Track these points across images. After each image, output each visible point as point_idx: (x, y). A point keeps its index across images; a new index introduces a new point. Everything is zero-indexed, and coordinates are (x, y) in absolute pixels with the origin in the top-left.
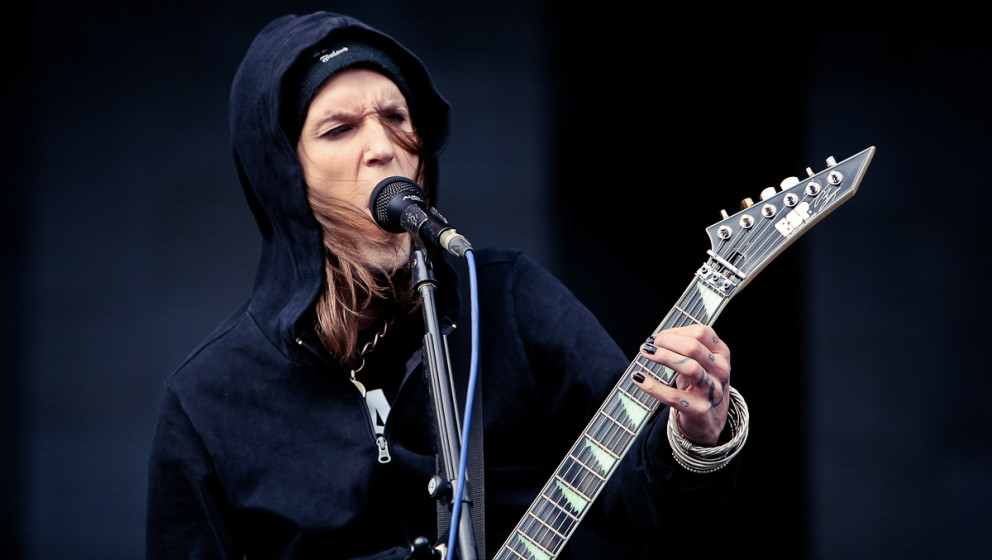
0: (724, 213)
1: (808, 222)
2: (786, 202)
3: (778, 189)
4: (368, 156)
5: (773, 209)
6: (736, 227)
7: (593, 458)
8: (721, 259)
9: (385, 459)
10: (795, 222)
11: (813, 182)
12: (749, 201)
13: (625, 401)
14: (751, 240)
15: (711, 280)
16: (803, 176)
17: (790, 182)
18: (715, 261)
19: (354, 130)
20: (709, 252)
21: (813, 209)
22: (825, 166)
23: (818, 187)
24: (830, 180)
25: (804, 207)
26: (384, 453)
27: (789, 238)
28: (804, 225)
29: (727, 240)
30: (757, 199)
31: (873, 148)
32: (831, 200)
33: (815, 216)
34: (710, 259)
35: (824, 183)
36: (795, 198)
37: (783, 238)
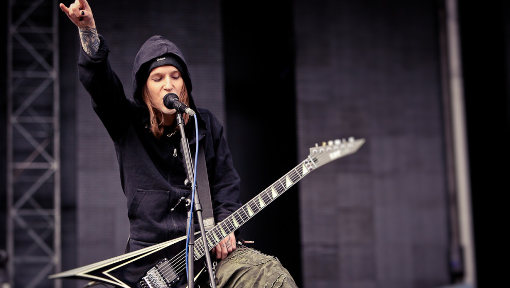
0: (317, 145)
2: (335, 148)
3: (334, 143)
5: (331, 149)
6: (318, 152)
7: (259, 203)
10: (335, 155)
11: (343, 146)
12: (324, 144)
13: (273, 190)
14: (321, 156)
17: (338, 142)
18: (309, 159)
20: (309, 156)
25: (339, 151)
29: (314, 154)
36: (338, 148)
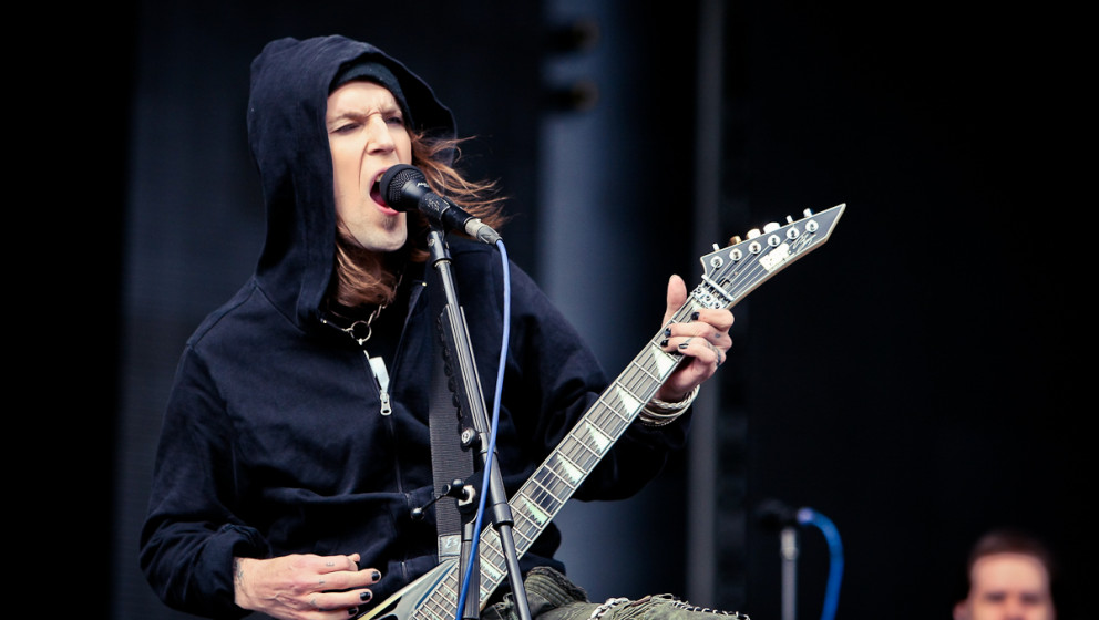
0: (716, 246)
1: (787, 260)
2: (770, 242)
3: (762, 232)
4: (373, 147)
5: (759, 248)
6: (727, 258)
8: (713, 283)
9: (386, 411)
10: (777, 259)
11: (793, 228)
12: (737, 239)
14: (738, 271)
15: (704, 300)
16: (783, 222)
17: (772, 227)
18: (707, 285)
19: (361, 127)
20: (704, 276)
21: (792, 250)
22: (803, 216)
23: (797, 233)
24: (808, 228)
25: (785, 247)
26: (386, 407)
27: (770, 272)
28: (783, 263)
29: (717, 269)
30: (744, 238)
31: (843, 206)
32: (807, 244)
33: (793, 256)
34: (703, 283)
35: (802, 230)
36: (778, 240)
37: (766, 272)
